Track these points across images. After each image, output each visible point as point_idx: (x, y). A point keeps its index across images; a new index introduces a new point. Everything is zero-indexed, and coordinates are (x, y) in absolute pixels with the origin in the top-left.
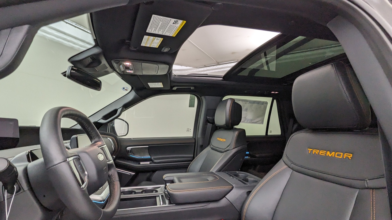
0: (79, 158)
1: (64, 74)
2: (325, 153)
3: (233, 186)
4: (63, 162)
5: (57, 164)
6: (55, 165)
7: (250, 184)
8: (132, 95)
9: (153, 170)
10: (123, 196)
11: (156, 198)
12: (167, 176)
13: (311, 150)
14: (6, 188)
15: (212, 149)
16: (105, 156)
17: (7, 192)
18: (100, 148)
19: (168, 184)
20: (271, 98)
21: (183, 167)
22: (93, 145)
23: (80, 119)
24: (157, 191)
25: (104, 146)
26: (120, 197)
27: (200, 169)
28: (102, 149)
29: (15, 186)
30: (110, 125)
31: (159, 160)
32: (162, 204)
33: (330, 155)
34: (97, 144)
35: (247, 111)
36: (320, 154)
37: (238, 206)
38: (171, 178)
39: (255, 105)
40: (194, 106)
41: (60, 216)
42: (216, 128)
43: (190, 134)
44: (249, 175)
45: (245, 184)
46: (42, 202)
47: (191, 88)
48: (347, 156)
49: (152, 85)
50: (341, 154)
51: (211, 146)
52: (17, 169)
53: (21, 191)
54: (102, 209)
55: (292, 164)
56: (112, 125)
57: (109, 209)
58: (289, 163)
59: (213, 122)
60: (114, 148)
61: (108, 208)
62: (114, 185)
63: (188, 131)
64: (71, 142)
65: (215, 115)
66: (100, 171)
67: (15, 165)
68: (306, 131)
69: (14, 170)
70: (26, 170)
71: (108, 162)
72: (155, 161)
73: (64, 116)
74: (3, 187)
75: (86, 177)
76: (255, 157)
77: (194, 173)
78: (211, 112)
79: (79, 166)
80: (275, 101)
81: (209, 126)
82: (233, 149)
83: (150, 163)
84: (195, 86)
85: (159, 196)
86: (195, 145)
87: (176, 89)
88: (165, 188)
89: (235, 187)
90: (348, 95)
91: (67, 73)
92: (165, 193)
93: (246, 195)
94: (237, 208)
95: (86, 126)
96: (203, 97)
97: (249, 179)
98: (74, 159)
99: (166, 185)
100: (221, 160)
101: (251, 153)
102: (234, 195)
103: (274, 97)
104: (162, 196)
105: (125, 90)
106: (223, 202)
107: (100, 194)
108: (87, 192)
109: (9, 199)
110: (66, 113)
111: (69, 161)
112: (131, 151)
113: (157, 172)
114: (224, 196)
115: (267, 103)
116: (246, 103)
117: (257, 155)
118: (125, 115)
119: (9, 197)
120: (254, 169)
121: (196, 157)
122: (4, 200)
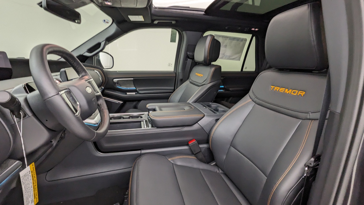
0: (70, 91)
1: (40, 4)
2: (284, 90)
3: (204, 114)
4: (56, 95)
5: (52, 97)
6: (50, 97)
7: (219, 113)
8: (114, 29)
9: (139, 100)
10: (113, 121)
11: (141, 122)
12: (149, 106)
13: (273, 88)
14: (14, 114)
15: (191, 83)
16: (93, 89)
17: (15, 116)
18: (87, 81)
19: (150, 112)
20: (251, 35)
21: (165, 98)
22: (81, 78)
23: (65, 55)
24: (141, 117)
25: (91, 80)
26: (109, 121)
27: (179, 100)
28: (89, 82)
29: (20, 112)
30: (95, 58)
31: (144, 91)
32: (145, 127)
33: (287, 92)
34: (84, 78)
35: (226, 47)
36: (280, 91)
37: (207, 129)
38: (154, 107)
39: (234, 42)
40: (175, 42)
41: (63, 134)
42: (196, 64)
43: (171, 69)
44: (219, 106)
45: (215, 113)
46: (46, 125)
47: (172, 22)
48: (300, 93)
49: (133, 18)
50: (296, 92)
51: (190, 80)
52: (19, 100)
53: (27, 117)
54: (95, 131)
55: (256, 98)
56: (97, 57)
57: (102, 130)
58: (253, 97)
59: (193, 58)
60: (102, 80)
61: (100, 130)
62: (103, 112)
63: (169, 65)
64: (60, 75)
65: (195, 51)
66: (89, 102)
67: (16, 96)
68: (273, 70)
69: (17, 101)
70: (26, 100)
71: (96, 94)
72: (140, 92)
73: (49, 53)
74: (11, 113)
75: (78, 106)
76: (229, 90)
77: (174, 103)
78: (191, 48)
79: (71, 98)
80: (254, 38)
81: (189, 61)
82: (209, 83)
83: (136, 94)
84: (176, 21)
85: (143, 121)
86: (176, 79)
87: (157, 23)
88: (148, 115)
89: (206, 116)
90: (314, 39)
91: (43, 4)
92: (148, 119)
93: (215, 122)
94: (206, 131)
95: (72, 62)
96: (184, 32)
97: (220, 109)
98: (65, 92)
99: (149, 113)
100: (197, 92)
101: (225, 87)
102: (205, 121)
103: (254, 34)
104: (146, 121)
105: (106, 22)
106: (196, 127)
107: (93, 119)
108: (81, 118)
109: (19, 122)
110: (50, 50)
111: (61, 94)
112: (118, 82)
113: (142, 101)
114: (197, 122)
115: (246, 40)
116: (225, 40)
117: (230, 89)
118: (109, 48)
119: (18, 121)
120: (227, 101)
121: (176, 89)
122: (15, 123)
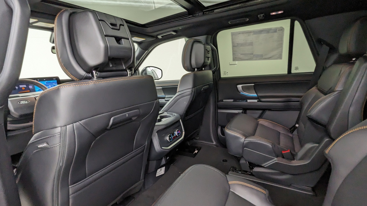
47: (172, 33)
87: (161, 37)
115: (282, 29)
116: (249, 35)
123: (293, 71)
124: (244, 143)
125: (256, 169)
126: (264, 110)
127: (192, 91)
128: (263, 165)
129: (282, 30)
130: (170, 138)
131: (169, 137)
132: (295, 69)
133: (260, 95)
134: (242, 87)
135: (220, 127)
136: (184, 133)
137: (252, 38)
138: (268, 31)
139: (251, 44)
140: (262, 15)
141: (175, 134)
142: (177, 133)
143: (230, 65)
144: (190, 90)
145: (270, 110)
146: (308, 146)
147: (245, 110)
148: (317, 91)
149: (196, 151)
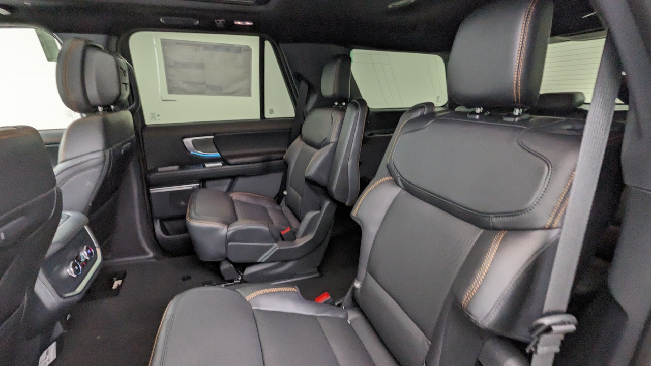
20: (257, 38)
39: (220, 53)
101: (223, 155)
103: (263, 34)
116: (196, 50)
123: (268, 115)
124: (228, 235)
125: (249, 271)
126: (234, 177)
127: (105, 156)
128: (259, 260)
129: (248, 50)
130: (76, 268)
131: (74, 266)
132: (270, 113)
133: (225, 153)
134: (193, 142)
135: (158, 221)
136: (98, 250)
137: (201, 56)
138: (228, 48)
139: (201, 66)
140: (221, 21)
141: (82, 258)
142: (88, 253)
143: (163, 100)
144: (99, 155)
145: (243, 176)
146: (309, 216)
147: (204, 181)
148: (303, 143)
149: (117, 283)
